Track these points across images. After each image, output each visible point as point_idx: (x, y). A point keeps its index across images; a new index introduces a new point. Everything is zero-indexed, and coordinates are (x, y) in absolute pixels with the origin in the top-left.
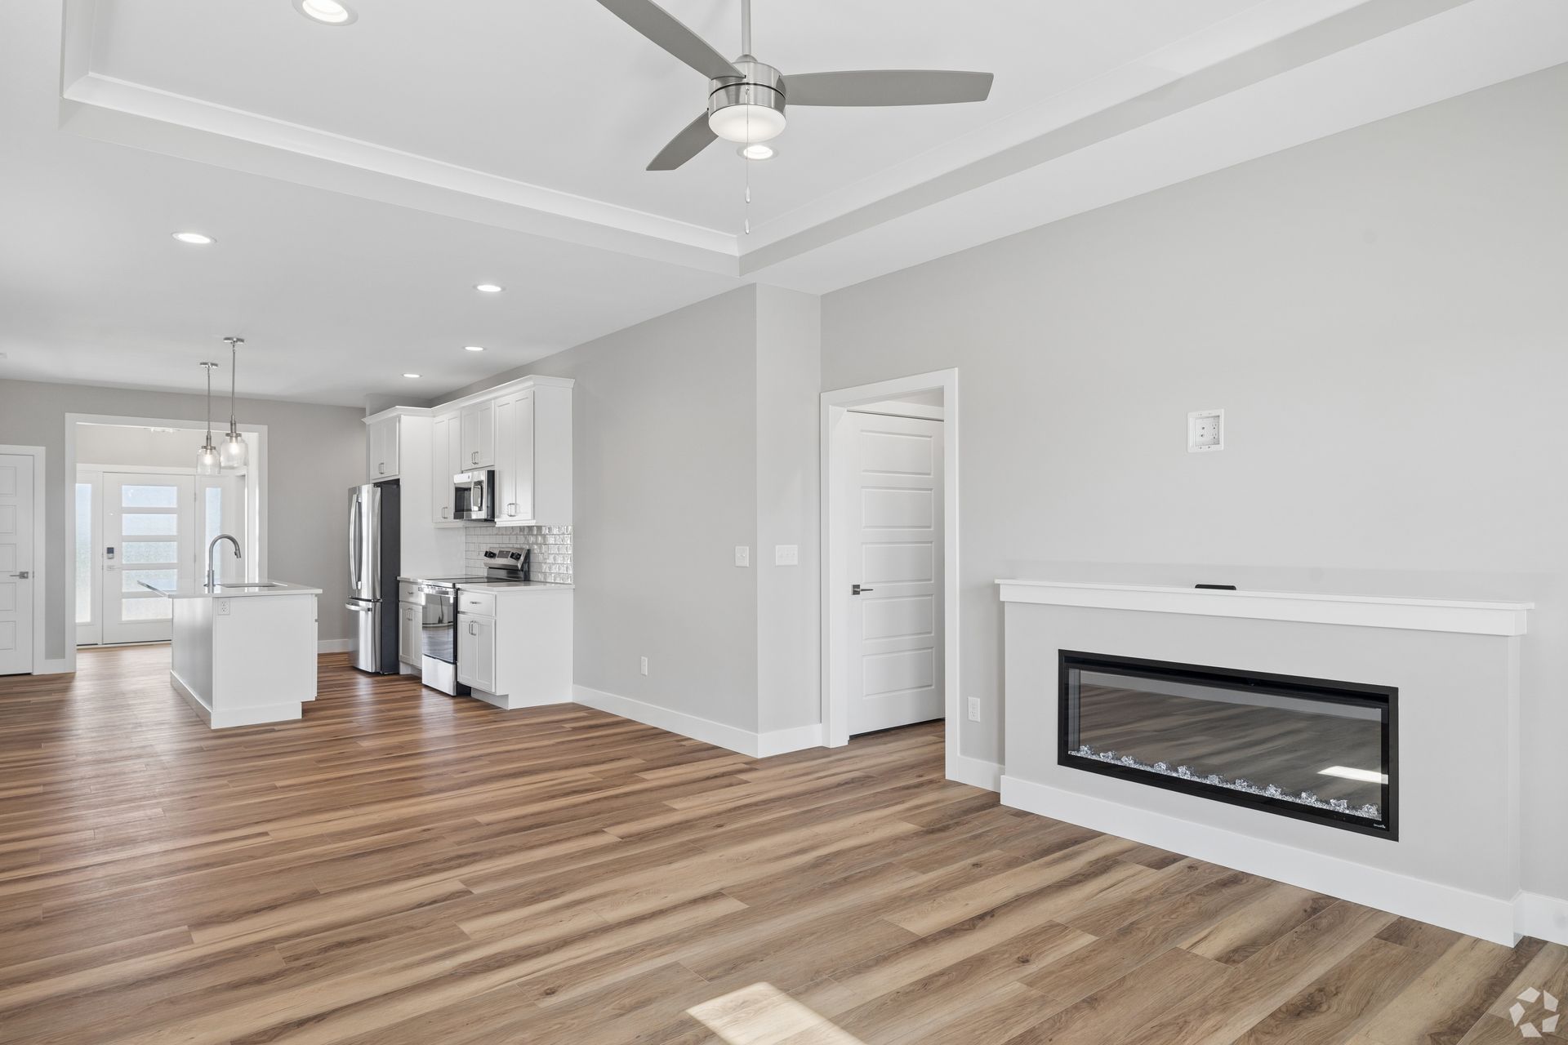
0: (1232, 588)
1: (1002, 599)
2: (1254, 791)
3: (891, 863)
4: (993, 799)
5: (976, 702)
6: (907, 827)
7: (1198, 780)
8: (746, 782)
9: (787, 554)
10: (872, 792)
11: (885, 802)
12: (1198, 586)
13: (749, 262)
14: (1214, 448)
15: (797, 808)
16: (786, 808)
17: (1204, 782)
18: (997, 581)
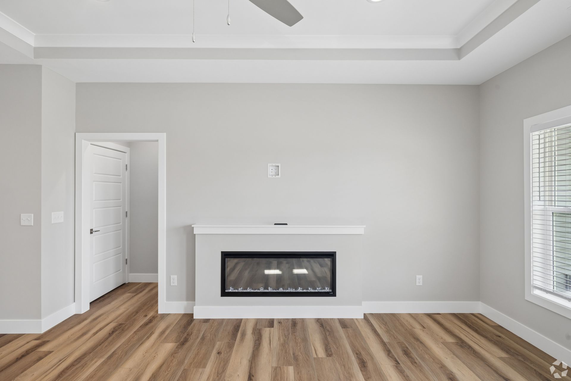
0: (286, 224)
1: (194, 233)
2: (294, 291)
3: (184, 369)
4: (189, 318)
5: (174, 278)
6: (169, 346)
7: (275, 291)
8: (50, 352)
9: (58, 217)
10: (132, 332)
11: (144, 336)
12: (275, 224)
13: (39, 52)
14: (277, 176)
15: (101, 357)
16: (95, 360)
17: (278, 291)
18: (193, 226)
